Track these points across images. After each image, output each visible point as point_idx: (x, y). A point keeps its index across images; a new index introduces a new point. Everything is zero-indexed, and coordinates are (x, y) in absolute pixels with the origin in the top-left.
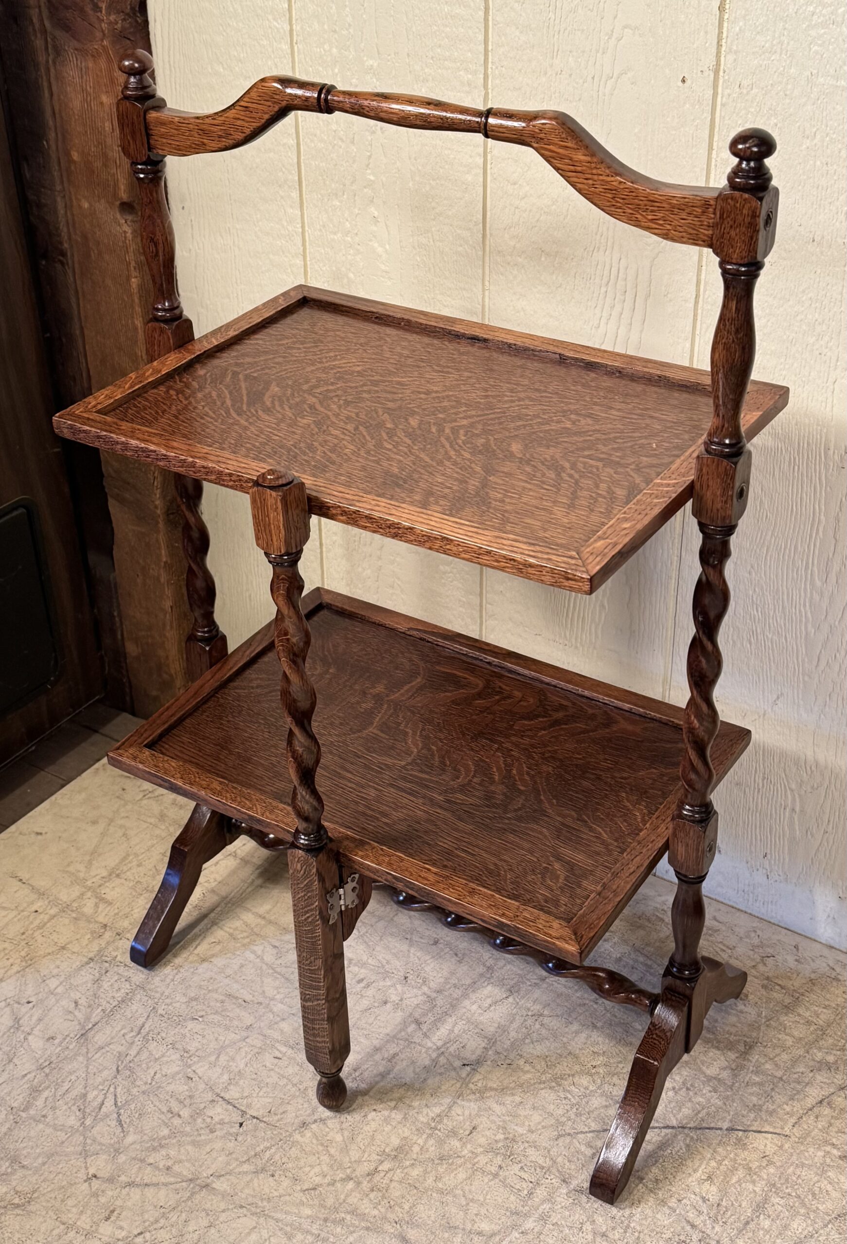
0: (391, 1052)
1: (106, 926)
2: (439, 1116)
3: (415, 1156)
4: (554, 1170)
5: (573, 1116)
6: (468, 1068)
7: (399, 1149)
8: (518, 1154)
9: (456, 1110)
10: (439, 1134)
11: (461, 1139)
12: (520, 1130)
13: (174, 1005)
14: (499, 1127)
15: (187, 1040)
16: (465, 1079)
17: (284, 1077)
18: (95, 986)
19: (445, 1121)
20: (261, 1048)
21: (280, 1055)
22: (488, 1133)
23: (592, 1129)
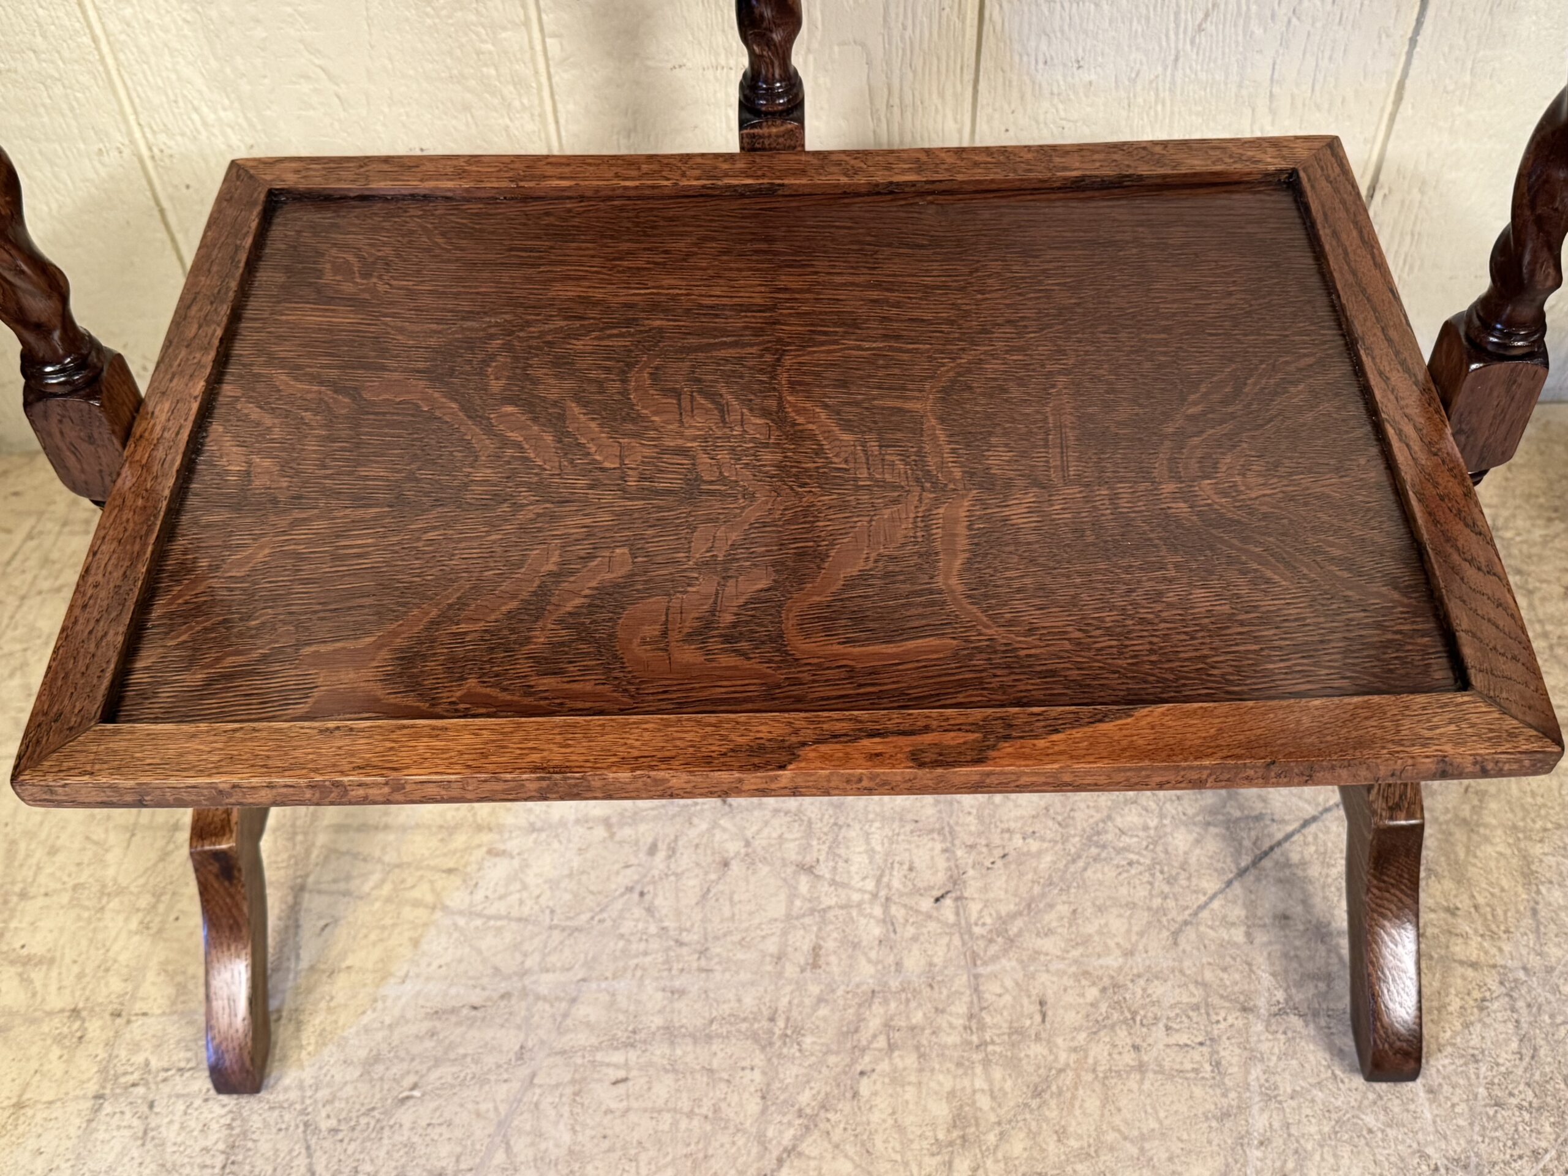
0: (805, 948)
1: (75, 1012)
2: (971, 1016)
3: (993, 1118)
4: (1215, 1000)
5: (1166, 889)
6: (948, 902)
7: (958, 1120)
8: (1143, 1007)
9: (991, 989)
10: (998, 1049)
11: (1038, 1038)
12: (1113, 961)
13: (343, 1094)
14: (1076, 977)
15: (422, 1150)
16: (957, 924)
17: (660, 1111)
18: (149, 1146)
19: (988, 1020)
20: (573, 1081)
21: (621, 1074)
22: (1070, 998)
23: (1210, 892)
